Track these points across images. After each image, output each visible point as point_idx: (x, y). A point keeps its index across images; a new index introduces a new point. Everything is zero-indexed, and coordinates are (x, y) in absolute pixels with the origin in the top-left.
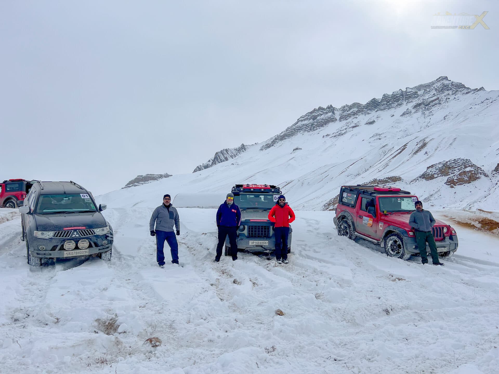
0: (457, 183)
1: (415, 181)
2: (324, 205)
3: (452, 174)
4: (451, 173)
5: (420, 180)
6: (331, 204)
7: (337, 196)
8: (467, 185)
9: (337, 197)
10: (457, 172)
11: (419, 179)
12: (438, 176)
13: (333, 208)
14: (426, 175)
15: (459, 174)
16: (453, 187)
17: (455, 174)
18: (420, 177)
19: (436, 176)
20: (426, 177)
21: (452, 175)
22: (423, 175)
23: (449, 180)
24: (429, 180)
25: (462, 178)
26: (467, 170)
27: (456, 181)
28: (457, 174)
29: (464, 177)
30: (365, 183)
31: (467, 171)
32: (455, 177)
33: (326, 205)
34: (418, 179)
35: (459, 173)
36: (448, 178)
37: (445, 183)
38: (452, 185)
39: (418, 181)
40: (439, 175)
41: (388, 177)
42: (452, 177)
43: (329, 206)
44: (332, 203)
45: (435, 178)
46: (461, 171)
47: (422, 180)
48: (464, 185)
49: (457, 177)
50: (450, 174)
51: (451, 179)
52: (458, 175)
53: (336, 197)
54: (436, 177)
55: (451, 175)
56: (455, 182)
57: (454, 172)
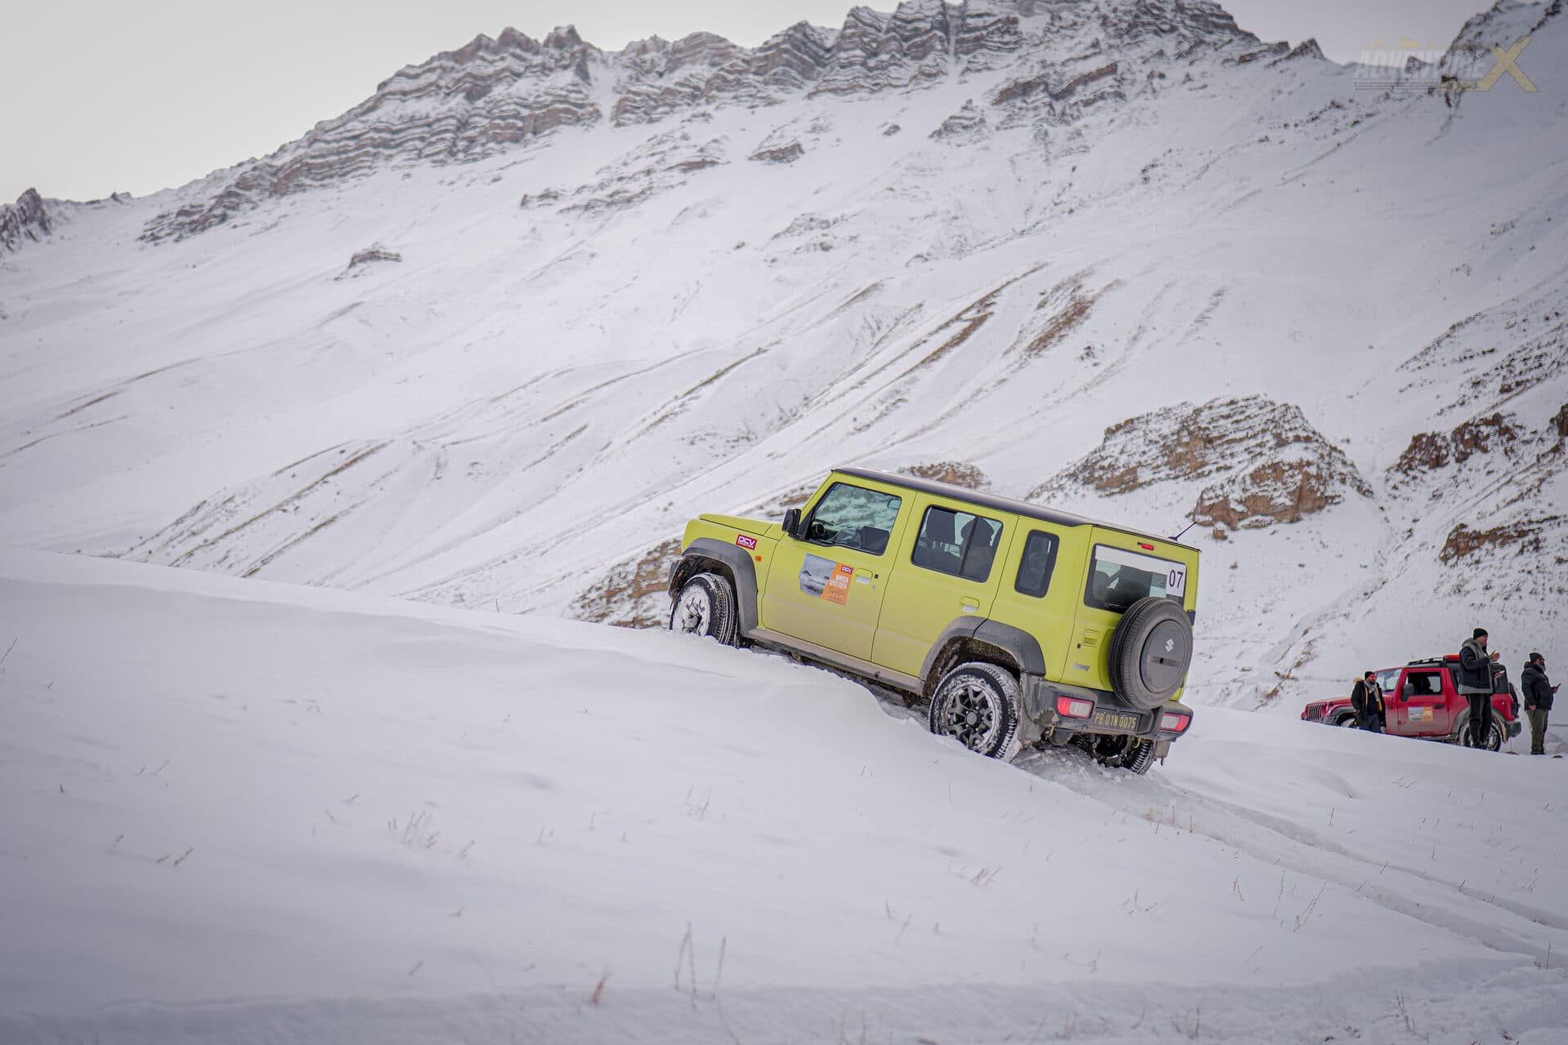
0: (1243, 519)
1: (1046, 495)
2: (584, 597)
3: (1218, 469)
4: (1214, 468)
5: (1072, 494)
6: (621, 590)
7: (656, 550)
8: (1284, 528)
9: (657, 555)
10: (1243, 466)
11: (1068, 484)
12: (1158, 476)
13: (633, 614)
14: (1102, 468)
15: (1251, 475)
16: (1225, 538)
17: (1232, 473)
18: (1073, 476)
19: (1144, 475)
20: (1100, 478)
21: (1219, 478)
22: (1088, 466)
23: (1207, 503)
24: (1113, 494)
25: (1265, 494)
26: (1287, 461)
27: (1240, 508)
28: (1242, 475)
29: (1275, 490)
30: (802, 489)
31: (1289, 464)
32: (1237, 488)
33: (594, 595)
34: (1061, 487)
35: (1251, 469)
36: (1203, 492)
37: (1187, 516)
38: (1220, 526)
39: (1060, 495)
40: (1162, 475)
41: (917, 465)
42: (1222, 487)
43: (608, 602)
44: (625, 589)
45: (1141, 485)
46: (1260, 462)
47: (1081, 491)
48: (1271, 529)
49: (1245, 490)
50: (1210, 472)
51: (1217, 497)
52: (1248, 481)
53: (649, 553)
54: (1145, 483)
55: (1214, 475)
56: (1232, 514)
57: (1228, 462)
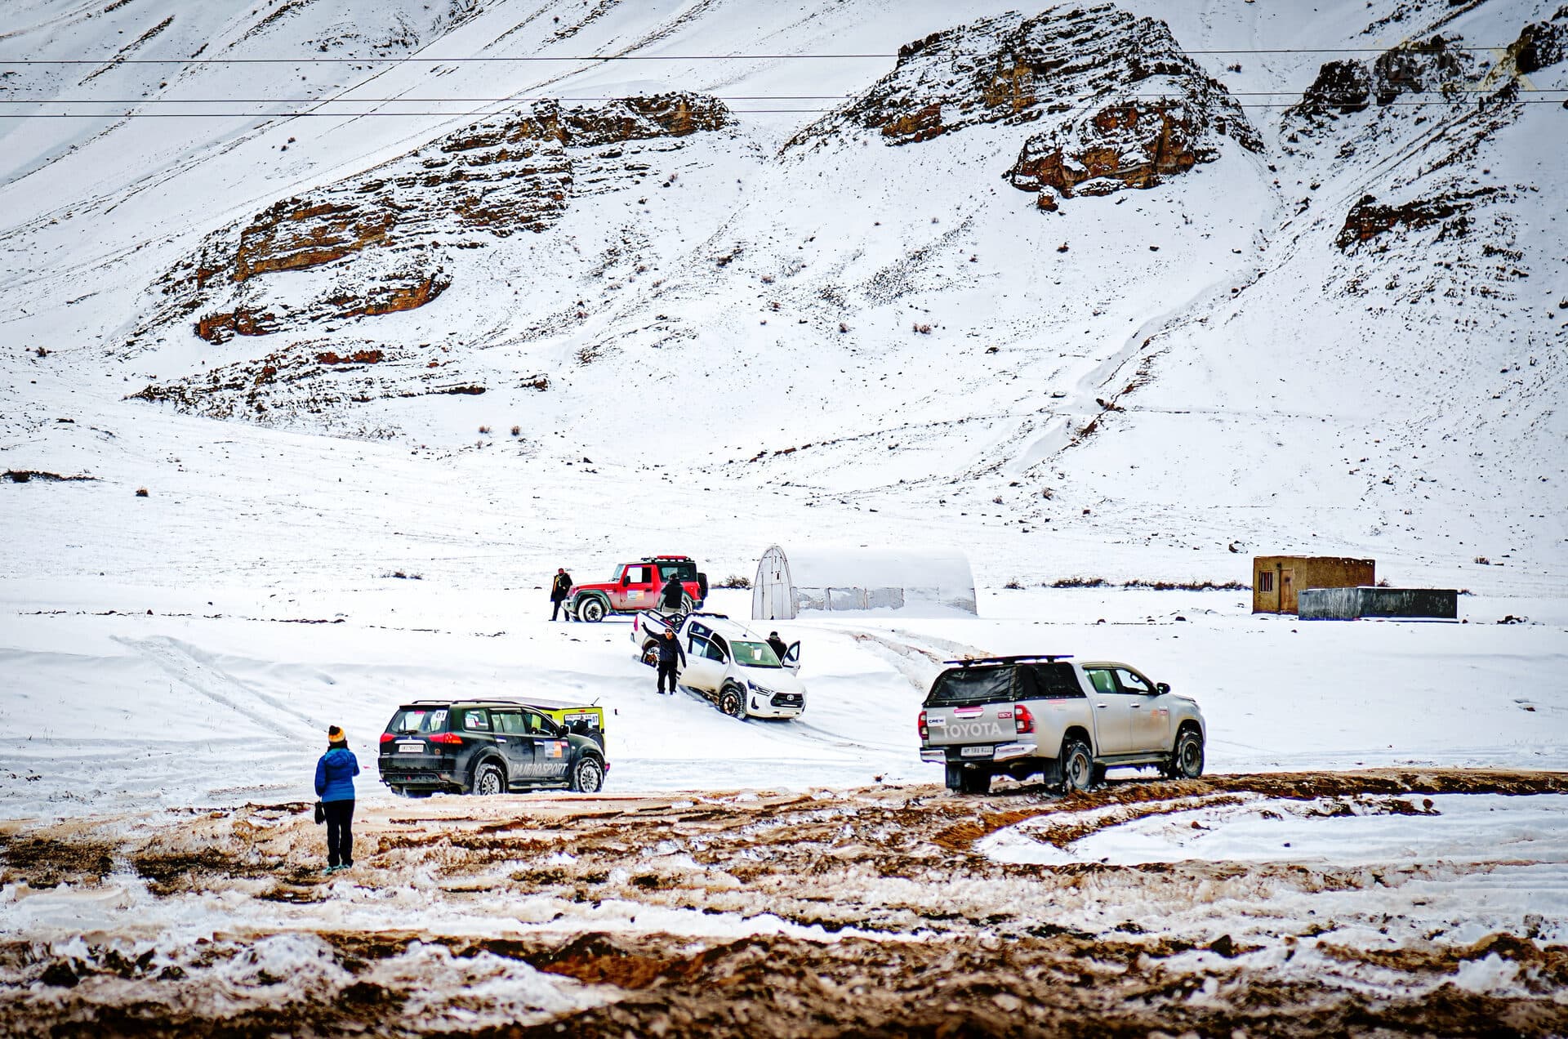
0: (1081, 181)
1: (814, 140)
2: (166, 278)
3: (1051, 111)
4: (1045, 106)
5: (849, 140)
6: (218, 269)
7: (267, 213)
8: (1136, 196)
9: (269, 220)
10: (1084, 107)
11: (846, 127)
12: (968, 117)
13: (235, 304)
14: (893, 104)
15: (1094, 120)
16: (1054, 208)
17: (1070, 114)
18: (851, 115)
19: (950, 116)
20: (890, 118)
21: (1051, 123)
22: (873, 101)
23: (1032, 158)
24: (905, 142)
25: (1112, 146)
26: (1143, 100)
27: (1077, 166)
28: (1081, 120)
29: (1126, 141)
30: (473, 128)
31: (1147, 105)
32: (1073, 137)
33: (180, 275)
34: (835, 131)
35: (1094, 113)
36: (1028, 143)
37: (1004, 176)
38: (1049, 190)
39: (833, 141)
40: (975, 116)
41: (637, 95)
42: (1054, 136)
43: (201, 285)
44: (224, 267)
45: (944, 130)
46: (1108, 101)
47: (862, 137)
48: (1117, 196)
49: (1084, 141)
50: (1040, 113)
51: (1046, 150)
52: (1090, 129)
53: (258, 218)
54: (950, 127)
55: (1045, 117)
56: (1065, 174)
57: (1065, 100)
